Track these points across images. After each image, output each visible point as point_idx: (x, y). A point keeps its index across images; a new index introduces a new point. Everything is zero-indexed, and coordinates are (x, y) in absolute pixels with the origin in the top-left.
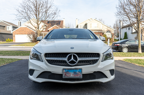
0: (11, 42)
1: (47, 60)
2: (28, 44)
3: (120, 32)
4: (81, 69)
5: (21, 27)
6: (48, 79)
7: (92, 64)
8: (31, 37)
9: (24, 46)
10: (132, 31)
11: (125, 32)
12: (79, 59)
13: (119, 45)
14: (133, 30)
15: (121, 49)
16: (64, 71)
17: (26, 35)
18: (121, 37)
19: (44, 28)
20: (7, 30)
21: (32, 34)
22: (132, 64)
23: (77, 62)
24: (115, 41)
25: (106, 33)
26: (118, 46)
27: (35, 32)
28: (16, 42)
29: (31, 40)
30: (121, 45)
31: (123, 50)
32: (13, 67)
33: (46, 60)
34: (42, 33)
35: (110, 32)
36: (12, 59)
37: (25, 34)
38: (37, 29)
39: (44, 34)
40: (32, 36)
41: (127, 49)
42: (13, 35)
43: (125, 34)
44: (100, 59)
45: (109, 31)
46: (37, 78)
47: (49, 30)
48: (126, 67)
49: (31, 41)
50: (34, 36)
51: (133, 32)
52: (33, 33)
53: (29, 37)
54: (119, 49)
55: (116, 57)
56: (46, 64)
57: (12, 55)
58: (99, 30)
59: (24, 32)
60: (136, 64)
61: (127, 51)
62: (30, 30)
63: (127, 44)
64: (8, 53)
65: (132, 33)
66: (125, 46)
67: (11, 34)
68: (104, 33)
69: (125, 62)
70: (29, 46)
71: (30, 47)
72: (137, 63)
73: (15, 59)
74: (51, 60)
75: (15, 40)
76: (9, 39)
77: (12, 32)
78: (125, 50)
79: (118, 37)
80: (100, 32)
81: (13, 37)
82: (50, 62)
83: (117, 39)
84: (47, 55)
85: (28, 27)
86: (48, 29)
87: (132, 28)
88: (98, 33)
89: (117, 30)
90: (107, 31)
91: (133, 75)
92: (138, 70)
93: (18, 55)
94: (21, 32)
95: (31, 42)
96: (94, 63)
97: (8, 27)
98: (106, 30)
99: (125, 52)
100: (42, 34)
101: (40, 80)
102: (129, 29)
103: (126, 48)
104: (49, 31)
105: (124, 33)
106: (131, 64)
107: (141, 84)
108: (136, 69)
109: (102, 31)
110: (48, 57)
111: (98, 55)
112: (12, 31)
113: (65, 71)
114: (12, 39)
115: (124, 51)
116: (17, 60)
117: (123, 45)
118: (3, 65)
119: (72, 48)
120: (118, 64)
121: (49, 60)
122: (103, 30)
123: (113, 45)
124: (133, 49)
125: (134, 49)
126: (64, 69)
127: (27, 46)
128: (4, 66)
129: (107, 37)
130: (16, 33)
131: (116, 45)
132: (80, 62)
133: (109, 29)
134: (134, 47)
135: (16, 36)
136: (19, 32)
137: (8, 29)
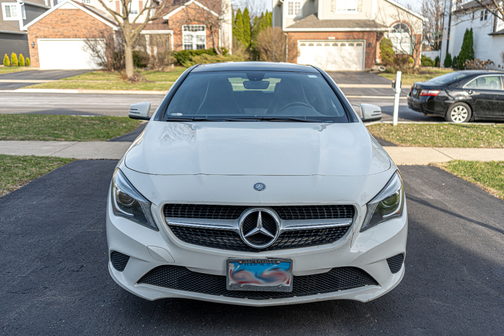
0: (25, 69)
1: (174, 228)
2: (91, 76)
3: (445, 32)
4: (289, 262)
5: (57, 6)
6: (178, 288)
7: (329, 242)
8: (99, 48)
9: (76, 87)
10: (495, 27)
11: (467, 31)
12: (283, 226)
13: (436, 92)
14: (498, 24)
15: (442, 109)
16: (232, 267)
17: (80, 43)
18: (450, 51)
19: (151, 17)
20: (5, 18)
21: (103, 37)
22: (478, 190)
23: (275, 237)
24: (424, 65)
25: (391, 35)
26: (432, 96)
27: (115, 28)
28: (42, 68)
29: (100, 61)
30: (444, 94)
31: (453, 113)
32: (48, 201)
33: (170, 226)
34: (143, 32)
35: (406, 31)
36: (36, 161)
37: (76, 36)
38: (121, 20)
39: (147, 38)
40: (104, 46)
41: (465, 110)
42: (30, 42)
43: (465, 39)
44: (354, 226)
45: (403, 27)
46: (139, 282)
47: (166, 22)
48: (451, 207)
49: (100, 64)
50: (109, 45)
51: (498, 29)
52: (106, 34)
53: (90, 51)
54: (437, 109)
55: (422, 149)
56: (170, 242)
57: (34, 139)
58: (365, 23)
59: (69, 28)
60: (492, 191)
61: (466, 116)
62: (94, 19)
63: (468, 90)
64: (20, 128)
65: (494, 34)
66: (461, 98)
67: (22, 36)
68: (381, 33)
69: (450, 175)
70: (92, 88)
71: (97, 95)
72: (493, 186)
73: (47, 158)
74: (187, 228)
75: (38, 60)
76: (14, 55)
77: (23, 28)
78: (459, 115)
79: (437, 47)
80: (368, 29)
81: (31, 50)
82: (183, 233)
83: (433, 59)
84: (170, 210)
85: (84, 6)
86: (166, 18)
87: (496, 15)
88: (361, 34)
89: (437, 20)
90: (397, 27)
91: (475, 246)
92: (492, 223)
93: (56, 138)
94: (61, 29)
95: (101, 67)
96: (335, 240)
97: (8, 7)
98: (389, 21)
99: (457, 122)
100: (143, 35)
101: (152, 293)
102: (484, 18)
103: (461, 108)
104: (170, 23)
105: (464, 32)
106: (473, 187)
107: (493, 292)
108: (485, 218)
109: (376, 25)
110: (176, 216)
111: (349, 211)
112: (25, 22)
113: (236, 266)
114: (27, 55)
115: (453, 118)
116: (56, 165)
117: (454, 94)
118: (8, 189)
119: (259, 187)
120: (425, 188)
121: (181, 228)
122: (378, 21)
123: (415, 93)
124: (489, 109)
125: (494, 110)
126: (229, 261)
127: (86, 87)
128: (14, 194)
129: (394, 49)
130: (41, 34)
131: (427, 95)
132: (287, 234)
133: (404, 17)
134: (495, 101)
135: (41, 44)
136: (51, 30)
137: (9, 15)
